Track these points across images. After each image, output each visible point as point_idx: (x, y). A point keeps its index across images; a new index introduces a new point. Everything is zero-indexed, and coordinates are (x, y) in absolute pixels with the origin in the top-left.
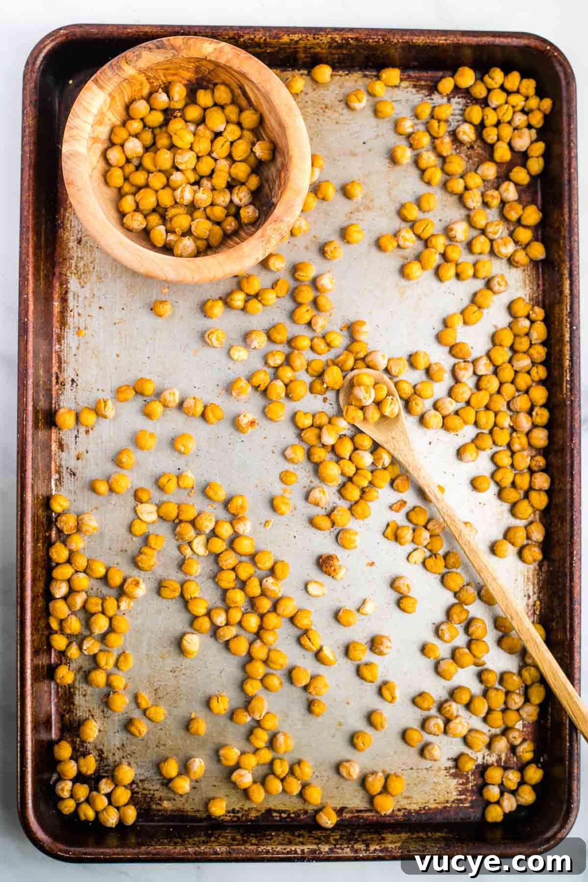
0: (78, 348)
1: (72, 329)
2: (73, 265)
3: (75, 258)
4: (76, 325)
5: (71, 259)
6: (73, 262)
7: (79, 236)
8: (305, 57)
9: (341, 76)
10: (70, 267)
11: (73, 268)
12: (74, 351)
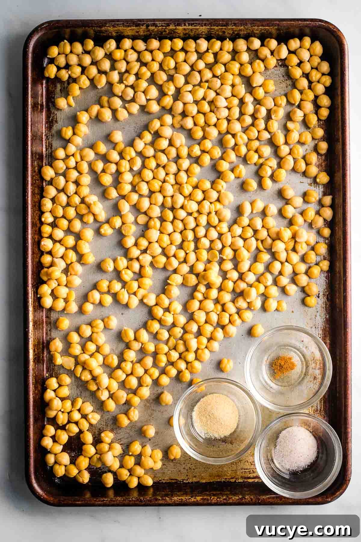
0: (316, 316)
1: (320, 327)
2: (318, 365)
3: (317, 369)
4: (317, 330)
5: (319, 368)
6: (318, 366)
7: (315, 381)
8: (185, 490)
9: (164, 480)
10: (320, 363)
11: (318, 363)
12: (318, 314)
